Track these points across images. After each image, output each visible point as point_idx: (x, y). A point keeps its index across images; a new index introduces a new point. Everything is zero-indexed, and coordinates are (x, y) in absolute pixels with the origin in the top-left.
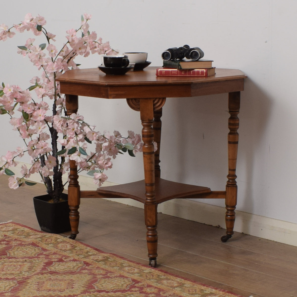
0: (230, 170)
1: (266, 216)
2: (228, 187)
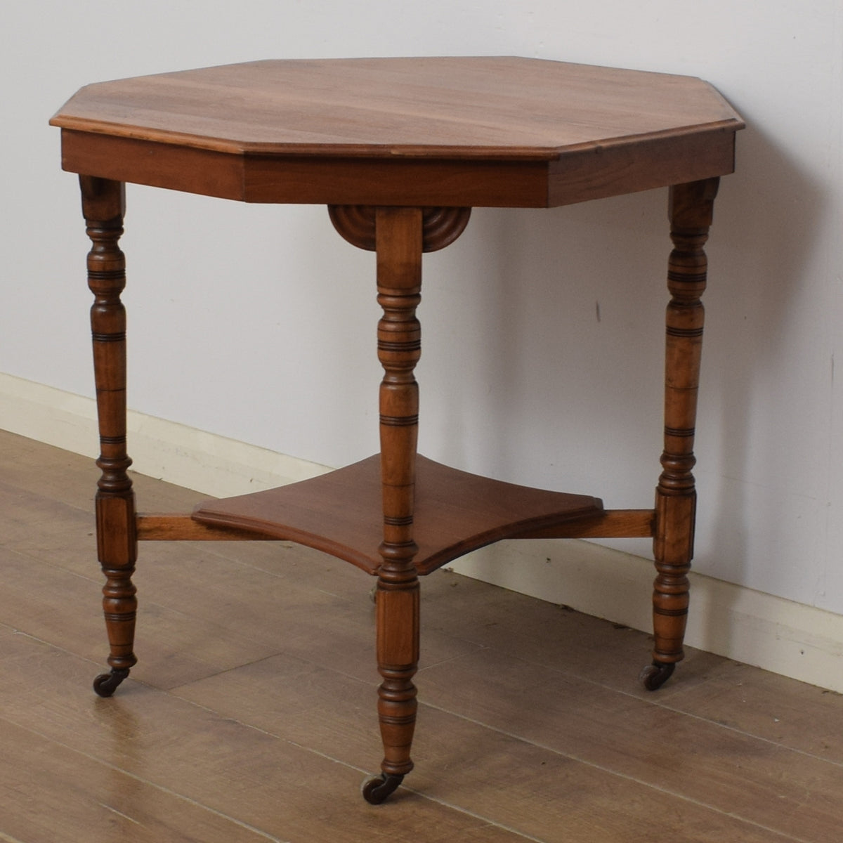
0: (669, 432)
1: (817, 606)
2: (663, 497)
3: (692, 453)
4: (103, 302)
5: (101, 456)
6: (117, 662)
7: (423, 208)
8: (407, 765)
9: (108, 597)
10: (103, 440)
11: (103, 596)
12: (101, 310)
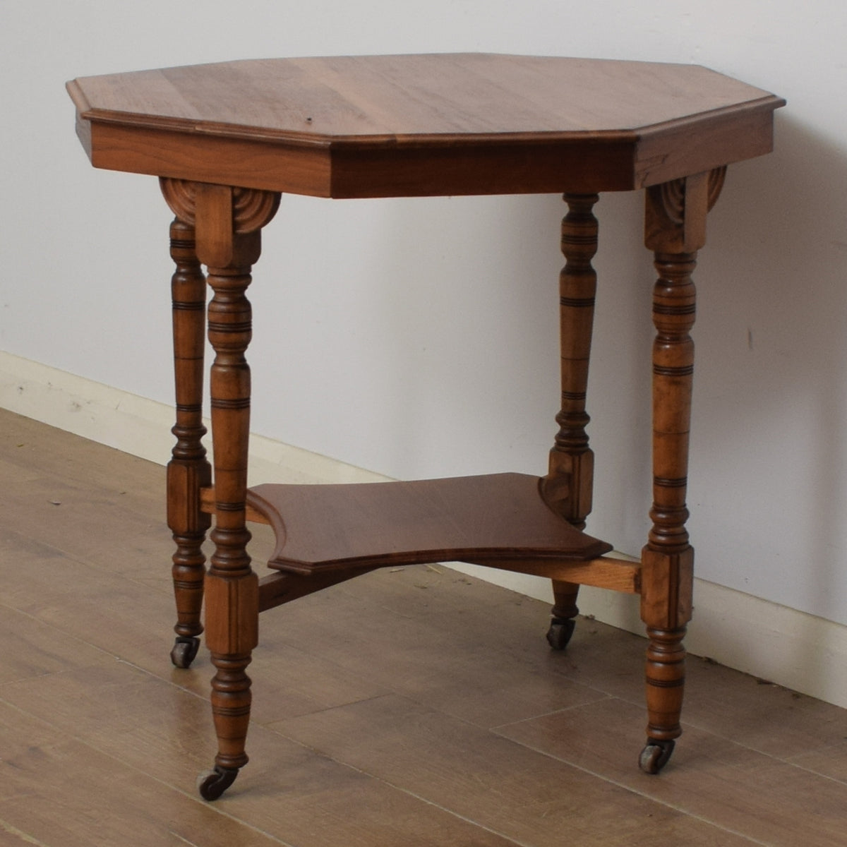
3: (685, 505)
4: (183, 270)
5: (177, 424)
6: (183, 630)
7: (233, 188)
8: (242, 759)
9: (177, 565)
10: (180, 407)
11: (173, 564)
12: (181, 279)
